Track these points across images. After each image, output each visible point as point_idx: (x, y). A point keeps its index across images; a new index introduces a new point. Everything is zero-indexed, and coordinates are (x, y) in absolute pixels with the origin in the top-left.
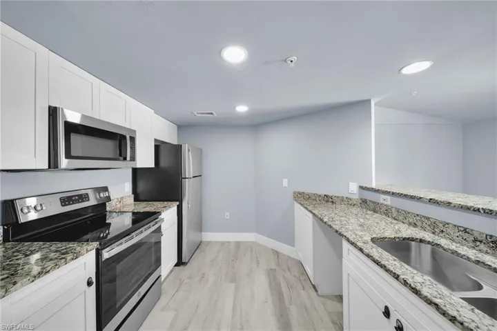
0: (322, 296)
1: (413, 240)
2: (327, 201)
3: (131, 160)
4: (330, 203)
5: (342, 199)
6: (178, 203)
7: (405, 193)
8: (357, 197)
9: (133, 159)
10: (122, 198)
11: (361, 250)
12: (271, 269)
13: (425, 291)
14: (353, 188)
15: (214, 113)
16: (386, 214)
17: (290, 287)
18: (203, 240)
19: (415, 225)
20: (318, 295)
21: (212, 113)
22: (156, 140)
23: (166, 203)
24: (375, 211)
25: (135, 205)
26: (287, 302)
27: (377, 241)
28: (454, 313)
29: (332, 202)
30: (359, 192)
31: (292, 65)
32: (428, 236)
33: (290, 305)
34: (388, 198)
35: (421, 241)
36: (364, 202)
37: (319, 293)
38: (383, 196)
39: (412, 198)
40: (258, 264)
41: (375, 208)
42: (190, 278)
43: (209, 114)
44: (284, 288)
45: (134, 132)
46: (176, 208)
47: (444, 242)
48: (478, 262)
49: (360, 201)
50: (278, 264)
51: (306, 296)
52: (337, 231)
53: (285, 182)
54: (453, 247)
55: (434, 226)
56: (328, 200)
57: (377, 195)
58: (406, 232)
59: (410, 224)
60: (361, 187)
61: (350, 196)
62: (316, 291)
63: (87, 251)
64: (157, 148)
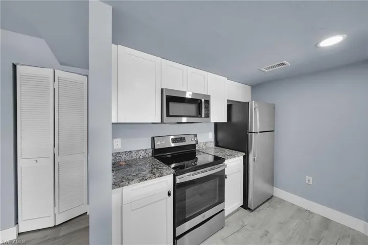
3: (205, 117)
6: (244, 154)
9: (207, 116)
10: (206, 143)
15: (285, 62)
18: (275, 195)
21: (283, 64)
22: (228, 101)
23: (234, 152)
25: (215, 148)
42: (253, 226)
43: (279, 65)
45: (209, 96)
46: (241, 158)
63: (167, 174)
64: (229, 107)
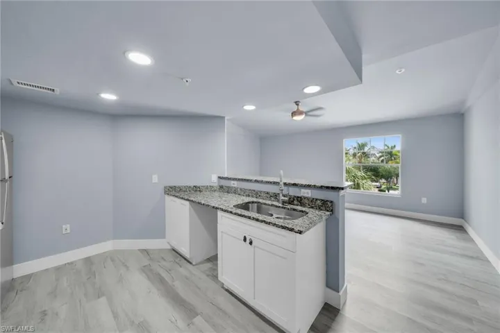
0: (196, 265)
1: (249, 203)
2: (196, 191)
4: (198, 192)
5: (207, 187)
7: (244, 178)
8: (216, 185)
11: (231, 212)
12: (144, 266)
13: (260, 218)
14: (214, 179)
16: (235, 193)
17: (168, 271)
19: (249, 196)
20: (194, 265)
21: (53, 91)
24: (228, 192)
26: (170, 282)
27: (237, 206)
28: (269, 221)
29: (200, 191)
30: (219, 182)
31: (187, 84)
32: (255, 200)
33: (173, 282)
34: (235, 182)
35: (253, 202)
36: (221, 187)
37: (194, 263)
38: (233, 182)
39: (248, 180)
40: (127, 268)
41: (228, 190)
44: (164, 274)
47: (261, 201)
48: (272, 205)
49: (218, 187)
50: (151, 259)
51: (184, 270)
52: (214, 207)
53: (155, 179)
54: (264, 201)
55: (257, 194)
56: (197, 189)
57: (229, 181)
58: (247, 199)
59: (246, 196)
60: (219, 178)
61: (212, 185)
62: (191, 263)
